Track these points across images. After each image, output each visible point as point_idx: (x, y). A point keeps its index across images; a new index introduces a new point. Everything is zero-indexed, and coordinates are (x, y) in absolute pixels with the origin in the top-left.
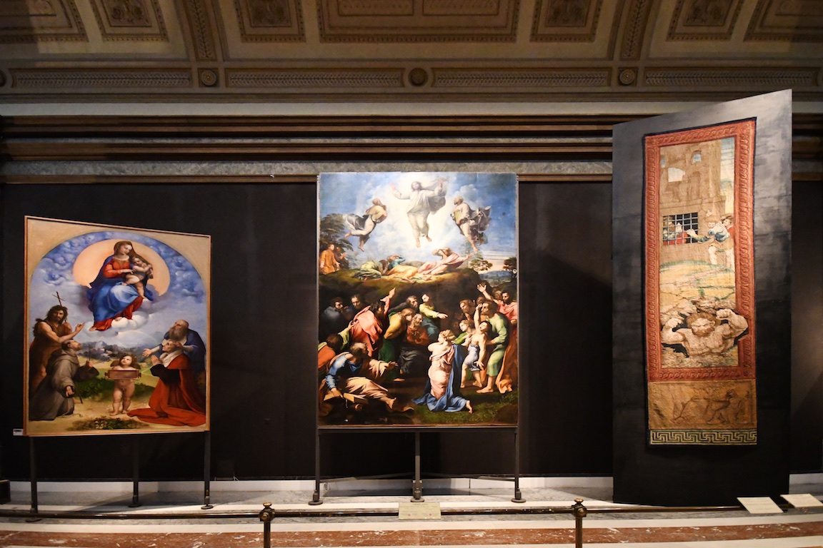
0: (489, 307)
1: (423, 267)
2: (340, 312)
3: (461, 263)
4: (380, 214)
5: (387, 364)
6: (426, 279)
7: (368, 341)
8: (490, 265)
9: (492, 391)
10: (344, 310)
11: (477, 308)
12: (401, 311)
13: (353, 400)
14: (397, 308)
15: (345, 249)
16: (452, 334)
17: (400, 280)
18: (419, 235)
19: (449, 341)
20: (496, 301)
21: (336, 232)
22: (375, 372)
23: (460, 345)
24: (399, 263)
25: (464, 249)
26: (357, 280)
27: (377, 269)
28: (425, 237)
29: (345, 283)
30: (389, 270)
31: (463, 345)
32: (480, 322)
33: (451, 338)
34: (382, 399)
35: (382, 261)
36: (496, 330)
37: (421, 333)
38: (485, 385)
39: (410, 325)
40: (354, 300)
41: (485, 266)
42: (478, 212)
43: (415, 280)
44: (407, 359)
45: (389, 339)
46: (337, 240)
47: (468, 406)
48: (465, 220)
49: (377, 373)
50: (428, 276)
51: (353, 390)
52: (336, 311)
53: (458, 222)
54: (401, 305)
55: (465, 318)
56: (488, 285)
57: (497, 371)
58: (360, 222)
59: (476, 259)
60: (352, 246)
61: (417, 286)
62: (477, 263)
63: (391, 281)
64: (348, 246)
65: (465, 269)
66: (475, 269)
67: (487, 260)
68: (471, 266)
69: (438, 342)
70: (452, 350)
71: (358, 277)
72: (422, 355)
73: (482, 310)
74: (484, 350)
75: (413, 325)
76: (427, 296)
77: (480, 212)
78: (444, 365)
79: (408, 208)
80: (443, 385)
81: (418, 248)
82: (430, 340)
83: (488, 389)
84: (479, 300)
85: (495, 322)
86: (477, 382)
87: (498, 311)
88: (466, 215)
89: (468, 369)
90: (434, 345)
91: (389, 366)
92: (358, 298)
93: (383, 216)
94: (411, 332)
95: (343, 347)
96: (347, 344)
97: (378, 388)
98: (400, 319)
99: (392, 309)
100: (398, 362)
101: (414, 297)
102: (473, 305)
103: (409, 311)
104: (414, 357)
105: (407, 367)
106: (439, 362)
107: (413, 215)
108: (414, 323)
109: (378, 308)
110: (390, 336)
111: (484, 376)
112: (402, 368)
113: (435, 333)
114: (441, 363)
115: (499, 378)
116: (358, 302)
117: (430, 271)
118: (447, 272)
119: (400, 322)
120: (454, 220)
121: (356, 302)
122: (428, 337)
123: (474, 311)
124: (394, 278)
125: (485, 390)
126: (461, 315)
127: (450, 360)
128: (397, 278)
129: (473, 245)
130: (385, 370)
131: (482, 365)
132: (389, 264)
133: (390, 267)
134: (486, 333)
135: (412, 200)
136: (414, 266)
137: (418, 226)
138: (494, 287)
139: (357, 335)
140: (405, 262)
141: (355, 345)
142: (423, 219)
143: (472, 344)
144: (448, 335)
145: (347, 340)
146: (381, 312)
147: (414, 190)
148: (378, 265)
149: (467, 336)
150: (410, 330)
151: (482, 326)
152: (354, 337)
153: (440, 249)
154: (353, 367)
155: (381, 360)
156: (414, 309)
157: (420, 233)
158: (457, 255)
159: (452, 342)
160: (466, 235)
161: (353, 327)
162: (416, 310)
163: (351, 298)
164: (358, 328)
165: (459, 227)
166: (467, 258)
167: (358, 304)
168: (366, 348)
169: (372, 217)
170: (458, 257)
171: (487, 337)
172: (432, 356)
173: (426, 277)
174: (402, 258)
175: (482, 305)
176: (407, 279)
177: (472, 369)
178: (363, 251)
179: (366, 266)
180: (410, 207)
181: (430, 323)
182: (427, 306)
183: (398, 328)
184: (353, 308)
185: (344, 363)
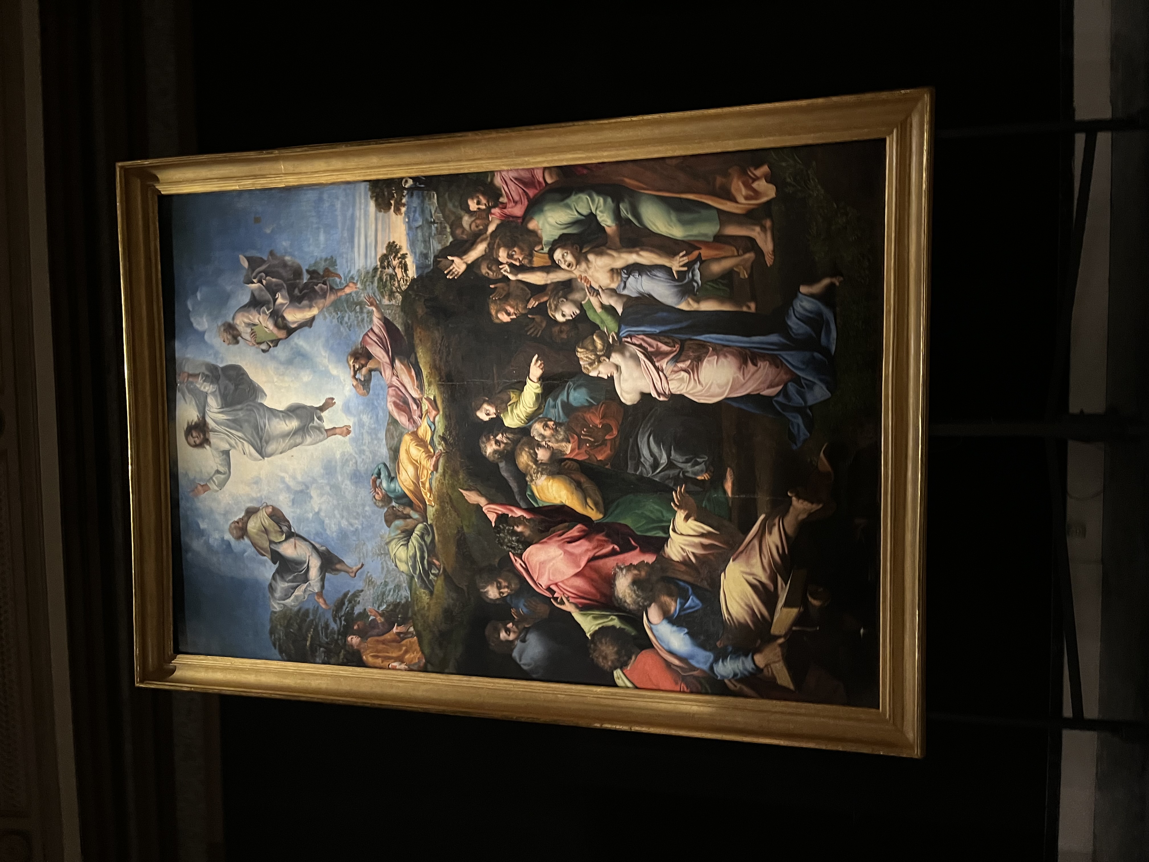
0: (509, 246)
1: (402, 419)
2: (527, 630)
3: (387, 324)
4: (268, 523)
5: (680, 515)
6: (434, 413)
7: (611, 562)
8: (392, 248)
9: (768, 223)
10: (523, 618)
11: (511, 277)
12: (524, 475)
14: (513, 485)
15: (358, 610)
16: (587, 342)
17: (437, 475)
18: (319, 429)
19: (608, 350)
20: (491, 228)
21: (316, 629)
22: (704, 546)
23: (621, 320)
24: (392, 479)
25: (349, 316)
26: (439, 584)
27: (408, 534)
28: (325, 414)
29: (448, 614)
30: (410, 504)
31: (620, 310)
32: (554, 266)
33: (599, 344)
34: (789, 530)
35: (389, 522)
36: (575, 223)
37: (584, 424)
38: (751, 244)
39: (561, 452)
40: (492, 593)
41: (395, 262)
42: (255, 286)
43: (436, 440)
44: (664, 460)
45: (605, 507)
46: (334, 626)
47: (816, 288)
48: (277, 316)
49: (706, 541)
50: (426, 405)
52: (524, 641)
53: (281, 334)
54: (505, 474)
55: (542, 309)
56: (445, 252)
57: (704, 213)
58: (290, 571)
59: (376, 284)
60: (349, 591)
61: (454, 433)
62: (388, 283)
63: (441, 499)
64: (350, 602)
65: (404, 313)
66: (404, 288)
67: (379, 256)
68: (395, 298)
69: (611, 378)
70: (634, 340)
71: (430, 581)
72: (652, 421)
73: (518, 264)
74: (637, 253)
75: (564, 444)
76: (479, 408)
77: (255, 281)
78: (684, 361)
79: (251, 455)
80: (745, 363)
81: (349, 432)
82: (606, 399)
83: (762, 235)
84: (491, 273)
85: (551, 225)
86: (737, 265)
87: (520, 221)
88: (264, 313)
89: (695, 295)
90: (621, 390)
91: (685, 509)
92: (489, 582)
93: (271, 516)
94: (583, 450)
95: (628, 628)
96: (620, 617)
97: (756, 542)
98: (544, 477)
99: (518, 498)
100: (671, 485)
101: (483, 443)
102: (503, 288)
103: (523, 453)
104: (658, 444)
105: (687, 461)
106: (674, 376)
107: (267, 443)
108: (557, 441)
109: (514, 533)
110: (596, 504)
111: (717, 249)
112: (690, 475)
113: (585, 386)
114: (676, 369)
115: (728, 206)
116: (500, 583)
117: (410, 401)
118: (413, 360)
119: (553, 478)
120: (276, 345)
121: (499, 588)
122: (598, 404)
123: (521, 285)
124: (430, 490)
125: (766, 242)
126: (534, 319)
127: (666, 344)
128: (430, 484)
129: (339, 294)
130: (696, 520)
131: (683, 256)
132: (394, 504)
133: (404, 500)
134: (584, 251)
135: (230, 445)
136: (400, 442)
137: (295, 432)
138: (453, 234)
139: (593, 591)
140: (388, 465)
141: (621, 596)
142: (278, 420)
143: (619, 285)
144: (592, 351)
145: (607, 616)
146: (525, 526)
147: (206, 441)
148: (399, 532)
149: (594, 300)
150: (577, 451)
151: (565, 261)
152: (598, 596)
153: (354, 376)
154: (687, 605)
155: (666, 530)
156: (515, 443)
157: (311, 427)
158: (367, 334)
159: (611, 340)
160: (315, 311)
161: (567, 598)
162: (519, 436)
163: (488, 601)
164: (572, 587)
165: (295, 330)
166: (374, 309)
167: (504, 584)
168: (630, 567)
169: (276, 541)
170: (372, 329)
171: (598, 246)
172: (654, 395)
173: (427, 412)
174: (379, 470)
175: (502, 264)
176: (434, 458)
177: (695, 284)
178: (363, 565)
179: (400, 561)
180: (247, 451)
181: (555, 399)
182: (509, 408)
183: (571, 482)
184: (516, 594)
185: (675, 628)
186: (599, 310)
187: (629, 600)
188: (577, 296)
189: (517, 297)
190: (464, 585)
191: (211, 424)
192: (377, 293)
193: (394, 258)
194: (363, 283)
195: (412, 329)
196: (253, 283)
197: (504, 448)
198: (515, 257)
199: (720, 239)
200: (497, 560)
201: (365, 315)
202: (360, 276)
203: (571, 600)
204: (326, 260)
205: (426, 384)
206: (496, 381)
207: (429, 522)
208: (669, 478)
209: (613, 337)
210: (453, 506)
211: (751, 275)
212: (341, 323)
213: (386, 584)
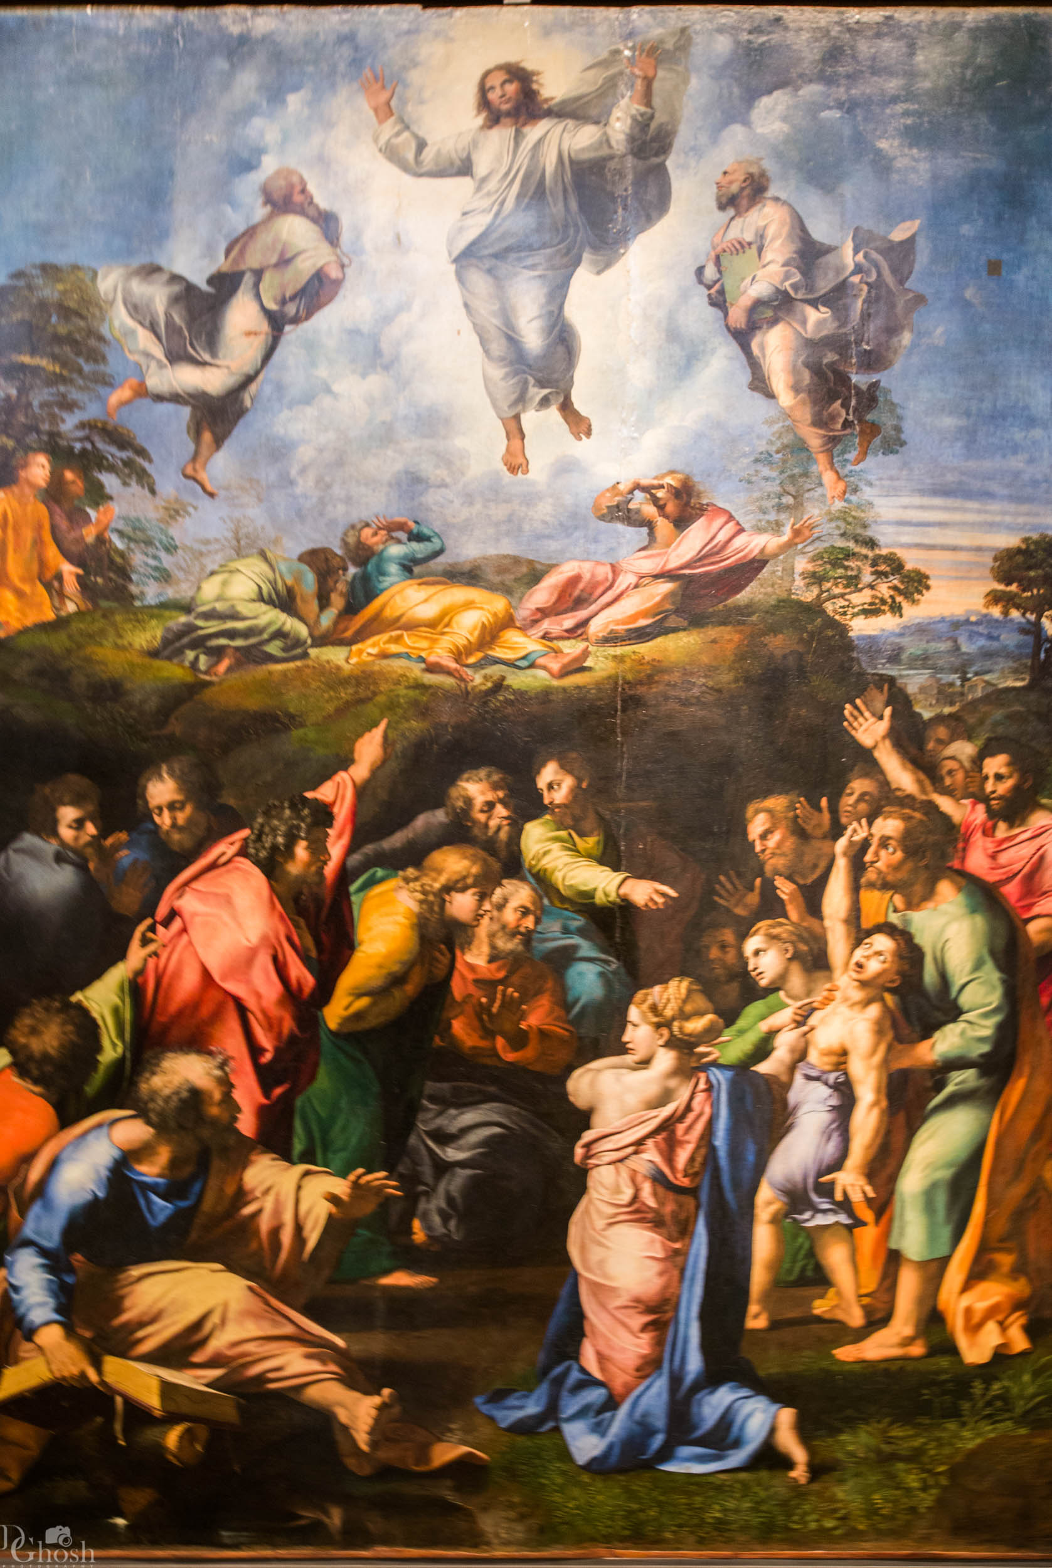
0: (906, 840)
1: (541, 595)
2: (82, 866)
3: (753, 567)
4: (305, 267)
5: (340, 1187)
6: (555, 666)
7: (235, 1045)
8: (916, 584)
9: (917, 1350)
10: (106, 856)
11: (841, 844)
12: (418, 863)
13: (153, 1400)
14: (396, 840)
15: (110, 481)
16: (700, 1002)
17: (416, 671)
18: (521, 399)
19: (683, 1045)
20: (945, 804)
21: (60, 379)
22: (275, 1232)
23: (742, 1069)
24: (409, 567)
25: (770, 480)
26: (174, 671)
27: (286, 601)
28: (553, 413)
29: (110, 690)
30: (351, 609)
31: (763, 1068)
32: (859, 934)
33: (696, 1025)
34: (314, 1393)
35: (313, 556)
36: (944, 978)
37: (528, 994)
38: (879, 1318)
39: (467, 943)
40: (161, 790)
41: (884, 590)
42: (850, 255)
43: (495, 671)
44: (452, 1154)
46: (70, 423)
48: (778, 308)
49: (286, 1237)
50: (571, 648)
51: (154, 1338)
52: (60, 857)
53: (737, 315)
54: (422, 823)
55: (771, 907)
56: (900, 701)
57: (946, 1233)
58: (192, 318)
59: (840, 543)
60: (150, 461)
61: (509, 710)
62: (840, 571)
63: (364, 679)
64: (128, 463)
65: (774, 606)
66: (829, 607)
67: (901, 553)
68: (808, 585)
69: (622, 1049)
70: (700, 1097)
71: (180, 652)
72: (534, 1131)
73: (868, 857)
74: (876, 1103)
75: (486, 949)
76: (565, 767)
77: (860, 256)
78: (655, 1194)
79: (461, 230)
80: (649, 1310)
81: (513, 469)
82: (580, 1039)
83: (896, 1340)
84: (852, 800)
85: (943, 930)
86: (839, 1294)
87: (956, 864)
88: (787, 277)
89: (786, 1215)
90: (599, 1071)
91: (352, 1196)
92: (183, 783)
93: (319, 277)
94: (472, 989)
95: (98, 1079)
96: (119, 1063)
97: (289, 1330)
98: (415, 907)
99: (369, 849)
100: (401, 1169)
101: (489, 776)
102: (819, 825)
103: (466, 863)
104: (487, 1142)
105: (450, 1200)
106: (625, 1175)
107: (489, 271)
108: (492, 936)
109: (292, 839)
110: (358, 1016)
111: (875, 1257)
112: (422, 1205)
113: (608, 998)
114: (639, 1178)
115: (955, 1275)
116: (182, 808)
117: (582, 614)
118: (673, 621)
119: (413, 926)
120: (713, 304)
121: (172, 806)
122: (569, 1022)
123: (823, 864)
124: (385, 656)
125: (881, 1346)
126: (752, 889)
127: (692, 1159)
128: (398, 656)
129: (822, 458)
130: (330, 1217)
131: (864, 1193)
132: (352, 570)
133: (360, 594)
134: (889, 998)
135: (484, 180)
136: (492, 588)
137: (513, 340)
138: (939, 719)
139: (174, 1006)
140: (441, 559)
141: (166, 1064)
142: (543, 300)
143: (813, 1067)
144: (681, 1010)
145: (121, 1034)
146: (308, 865)
147: (494, 118)
148: (290, 581)
149: (784, 1016)
150: (470, 976)
151: (868, 958)
152: (162, 1019)
153: (637, 487)
154: (155, 1198)
155: (308, 1157)
156: (489, 846)
157: (526, 382)
158: (731, 518)
159: (701, 1049)
160: (786, 398)
161: (155, 954)
162: (503, 854)
163: (142, 781)
164: (180, 962)
165: (745, 348)
166: (785, 538)
167: (181, 817)
168: (226, 1084)
169: (261, 286)
170: (741, 530)
171: (895, 1025)
172: (588, 1136)
173: (557, 652)
174: (428, 539)
175: (870, 824)
176: (453, 665)
177: (807, 1215)
178: (212, 495)
179: (225, 583)
180: (470, 221)
181: (581, 932)
182: (563, 834)
183: (403, 963)
184: (157, 841)
185: (104, 1173)
186: (764, 1026)
187: (157, 1081)
188: (796, 980)
189: (799, 855)
190: (175, 727)
191: (535, 132)
192: (820, 546)
193: (895, 588)
194: (843, 516)
195: (740, 623)
196: (856, 251)
197: (475, 822)
198: (883, 853)
199: (893, 1259)
200: (232, 802)
201: (772, 516)
202: (859, 507)
203: (151, 963)
204: (898, 429)
205: (619, 651)
206: (623, 805)
207: (313, 652)
208: (415, 1163)
209: (707, 1054)
210: (348, 705)
211: (819, 1320)
212: (757, 461)
213: (171, 549)
